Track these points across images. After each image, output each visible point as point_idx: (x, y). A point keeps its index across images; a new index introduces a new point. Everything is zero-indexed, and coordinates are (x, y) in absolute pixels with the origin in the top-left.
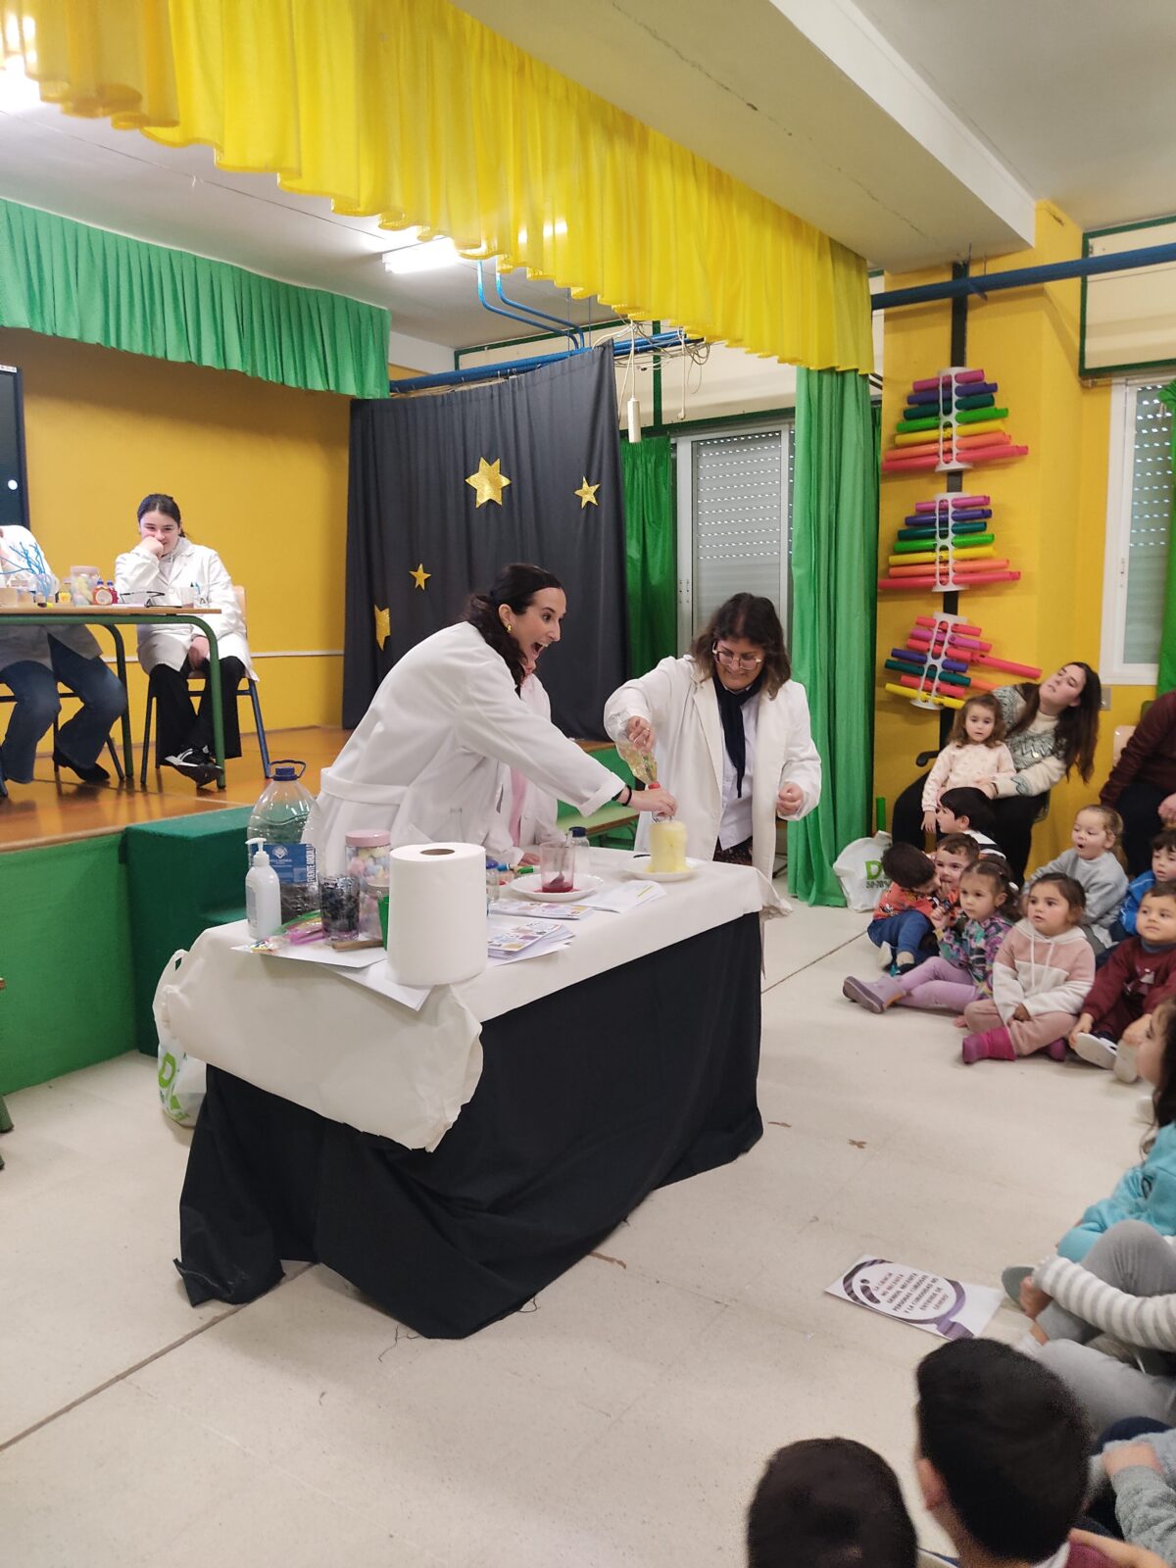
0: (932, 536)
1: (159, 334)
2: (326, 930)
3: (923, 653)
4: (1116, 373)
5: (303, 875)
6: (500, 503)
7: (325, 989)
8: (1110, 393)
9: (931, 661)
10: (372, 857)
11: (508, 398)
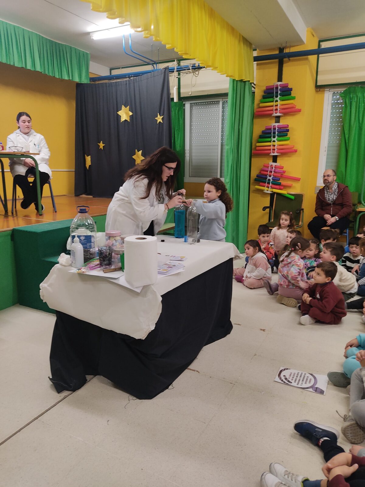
0: (270, 137)
1: (12, 56)
2: (101, 265)
3: (266, 175)
4: (326, 87)
5: (90, 246)
6: (129, 121)
7: (104, 286)
8: (324, 93)
9: (269, 178)
10: (115, 240)
11: (132, 85)
